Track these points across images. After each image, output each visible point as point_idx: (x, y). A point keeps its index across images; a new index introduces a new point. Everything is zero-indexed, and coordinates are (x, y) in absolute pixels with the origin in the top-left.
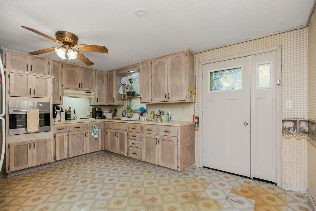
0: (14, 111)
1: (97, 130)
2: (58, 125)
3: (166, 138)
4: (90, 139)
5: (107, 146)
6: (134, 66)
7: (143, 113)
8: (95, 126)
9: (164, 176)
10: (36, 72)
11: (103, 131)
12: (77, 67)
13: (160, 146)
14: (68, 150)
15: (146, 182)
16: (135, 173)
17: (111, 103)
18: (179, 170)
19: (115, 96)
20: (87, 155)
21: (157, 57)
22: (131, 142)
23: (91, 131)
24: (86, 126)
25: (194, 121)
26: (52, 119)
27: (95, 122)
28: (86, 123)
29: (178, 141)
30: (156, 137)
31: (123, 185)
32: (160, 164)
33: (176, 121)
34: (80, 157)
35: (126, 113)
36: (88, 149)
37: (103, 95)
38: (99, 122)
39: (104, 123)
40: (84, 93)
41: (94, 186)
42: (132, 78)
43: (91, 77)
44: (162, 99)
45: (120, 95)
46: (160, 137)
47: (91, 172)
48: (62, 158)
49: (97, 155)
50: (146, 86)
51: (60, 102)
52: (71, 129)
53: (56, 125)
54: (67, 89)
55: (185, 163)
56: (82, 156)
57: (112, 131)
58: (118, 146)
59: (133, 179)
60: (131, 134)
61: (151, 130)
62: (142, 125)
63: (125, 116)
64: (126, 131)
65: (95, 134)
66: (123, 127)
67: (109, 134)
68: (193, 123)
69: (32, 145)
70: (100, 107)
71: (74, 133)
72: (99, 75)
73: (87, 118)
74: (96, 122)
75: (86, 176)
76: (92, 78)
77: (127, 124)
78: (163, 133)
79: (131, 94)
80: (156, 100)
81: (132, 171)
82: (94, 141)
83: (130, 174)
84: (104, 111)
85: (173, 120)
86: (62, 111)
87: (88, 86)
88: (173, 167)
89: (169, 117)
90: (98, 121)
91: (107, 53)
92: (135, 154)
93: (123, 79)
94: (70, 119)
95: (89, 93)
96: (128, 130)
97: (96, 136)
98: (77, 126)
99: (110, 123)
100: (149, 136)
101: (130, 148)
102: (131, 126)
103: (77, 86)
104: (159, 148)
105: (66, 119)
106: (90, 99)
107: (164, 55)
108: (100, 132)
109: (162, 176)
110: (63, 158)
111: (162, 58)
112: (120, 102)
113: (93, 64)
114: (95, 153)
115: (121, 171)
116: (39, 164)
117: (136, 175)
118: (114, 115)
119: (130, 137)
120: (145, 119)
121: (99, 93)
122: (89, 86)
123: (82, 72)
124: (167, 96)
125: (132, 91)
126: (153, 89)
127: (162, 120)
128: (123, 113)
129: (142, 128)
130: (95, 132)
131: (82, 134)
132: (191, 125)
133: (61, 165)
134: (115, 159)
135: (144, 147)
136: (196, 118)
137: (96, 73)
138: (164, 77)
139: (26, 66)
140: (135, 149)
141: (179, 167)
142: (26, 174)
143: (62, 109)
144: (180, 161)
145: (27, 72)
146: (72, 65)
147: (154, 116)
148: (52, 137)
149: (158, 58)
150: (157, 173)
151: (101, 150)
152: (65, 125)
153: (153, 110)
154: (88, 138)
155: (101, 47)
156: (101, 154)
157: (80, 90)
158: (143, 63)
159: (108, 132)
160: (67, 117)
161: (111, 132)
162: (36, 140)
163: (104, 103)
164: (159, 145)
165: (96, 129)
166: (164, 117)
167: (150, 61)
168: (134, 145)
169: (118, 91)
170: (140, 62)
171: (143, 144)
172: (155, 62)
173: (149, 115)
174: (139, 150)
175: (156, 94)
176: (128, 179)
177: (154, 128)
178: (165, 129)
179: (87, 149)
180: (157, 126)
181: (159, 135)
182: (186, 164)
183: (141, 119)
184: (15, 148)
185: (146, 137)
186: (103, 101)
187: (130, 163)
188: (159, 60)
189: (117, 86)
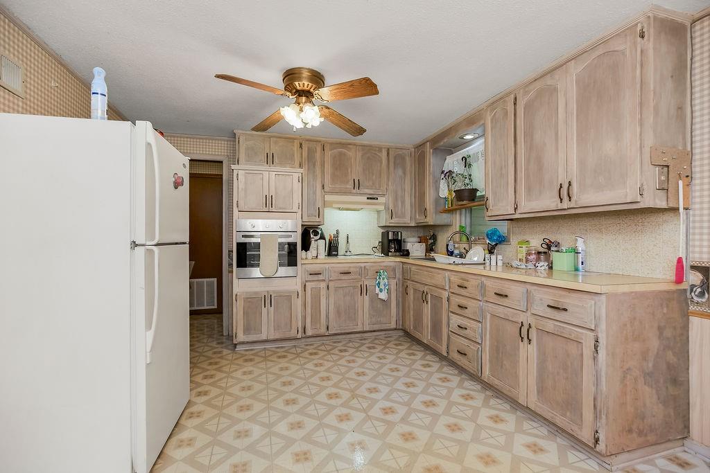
0: (243, 236)
1: (386, 280)
2: (309, 266)
3: (552, 326)
4: (372, 301)
5: (407, 323)
6: (472, 120)
7: (496, 245)
8: (382, 271)
9: (541, 450)
10: (281, 164)
11: (399, 284)
12: (349, 146)
13: (533, 349)
14: (327, 317)
15: (475, 449)
16: (454, 409)
17: (421, 219)
18: (601, 447)
19: (429, 203)
20: (366, 335)
21: (533, 75)
22: (456, 320)
23: (373, 283)
24: (363, 271)
25: (679, 279)
26: (300, 253)
27: (382, 264)
28: (363, 265)
29: (596, 347)
30: (522, 318)
31: (408, 437)
32: (532, 406)
33: (600, 274)
34: (352, 336)
35: (456, 246)
36: (367, 321)
37: (403, 202)
38: (392, 264)
39: (403, 268)
40: (364, 199)
41: (390, 408)
42: (471, 153)
43: (379, 165)
44: (547, 202)
45: (442, 201)
46: (532, 320)
47: (389, 373)
48: (317, 333)
49: (386, 337)
50: (501, 169)
51: (318, 220)
52: (334, 276)
53: (307, 266)
54: (332, 193)
55: (630, 431)
56: (357, 335)
57: (418, 286)
58: (428, 326)
59: (440, 428)
60: (456, 300)
61: (506, 296)
62: (483, 279)
63: (451, 254)
64: (443, 292)
65: (381, 290)
66: (439, 279)
67: (411, 292)
68: (674, 287)
69: (268, 299)
70: (396, 229)
71: (338, 284)
72: (395, 158)
73: (372, 253)
74: (385, 264)
75: (379, 379)
76: (381, 166)
77: (447, 274)
78: (541, 309)
79: (466, 194)
80: (529, 206)
81: (447, 402)
82: (379, 306)
83: (438, 410)
84: (408, 240)
85: (594, 269)
86: (322, 237)
87: (371, 183)
88: (575, 428)
89: (576, 259)
90: (393, 260)
91: (377, 93)
92: (465, 355)
93: (449, 159)
94: (337, 255)
95: (374, 199)
96: (450, 287)
97: (383, 296)
98: (346, 270)
99: (413, 268)
100: (500, 311)
101: (454, 338)
102: (456, 279)
103: (350, 186)
104: (528, 353)
105: (329, 254)
106: (379, 212)
107: (554, 64)
108: (393, 287)
109: (535, 448)
110: (319, 333)
111: (549, 75)
112: (444, 219)
113: (365, 131)
114: (384, 333)
115: (422, 392)
116: (277, 336)
117: (455, 417)
118: (430, 249)
119: (455, 308)
120: (500, 263)
121: (396, 199)
122: (373, 184)
123: (359, 154)
124: (564, 191)
125: (469, 187)
126: (522, 175)
127: (551, 268)
128: (447, 245)
129: (483, 287)
130: (382, 287)
131: (354, 287)
132: (668, 292)
133: (315, 346)
134: (420, 355)
135: (488, 342)
136: (693, 268)
137: (388, 154)
138: (557, 134)
139: (266, 155)
140: (466, 342)
141: (602, 436)
142: (258, 352)
143: (322, 234)
144: (604, 417)
145: (265, 167)
146: (340, 143)
147: (529, 254)
148: (299, 288)
149: (535, 80)
150: (519, 430)
151: (396, 329)
152: (322, 265)
153: (527, 237)
154: (367, 298)
155: (360, 81)
156: (395, 337)
157: (357, 194)
158: (493, 104)
159: (408, 289)
160: (332, 249)
161: (415, 290)
162: (274, 292)
163: (407, 220)
164: (529, 346)
165: (383, 279)
166: (561, 260)
167: (512, 96)
168: (462, 332)
169: (437, 189)
170: (486, 104)
171: (486, 332)
172: (526, 93)
173: (514, 250)
174: (474, 347)
175: (529, 189)
176: (427, 420)
177: (516, 292)
178: (549, 298)
179: (364, 320)
180: (522, 285)
181: (529, 312)
182: (635, 435)
183: (487, 261)
184: (244, 301)
185: (493, 315)
186: (403, 216)
187: (449, 377)
188: (538, 85)
189: (434, 177)
